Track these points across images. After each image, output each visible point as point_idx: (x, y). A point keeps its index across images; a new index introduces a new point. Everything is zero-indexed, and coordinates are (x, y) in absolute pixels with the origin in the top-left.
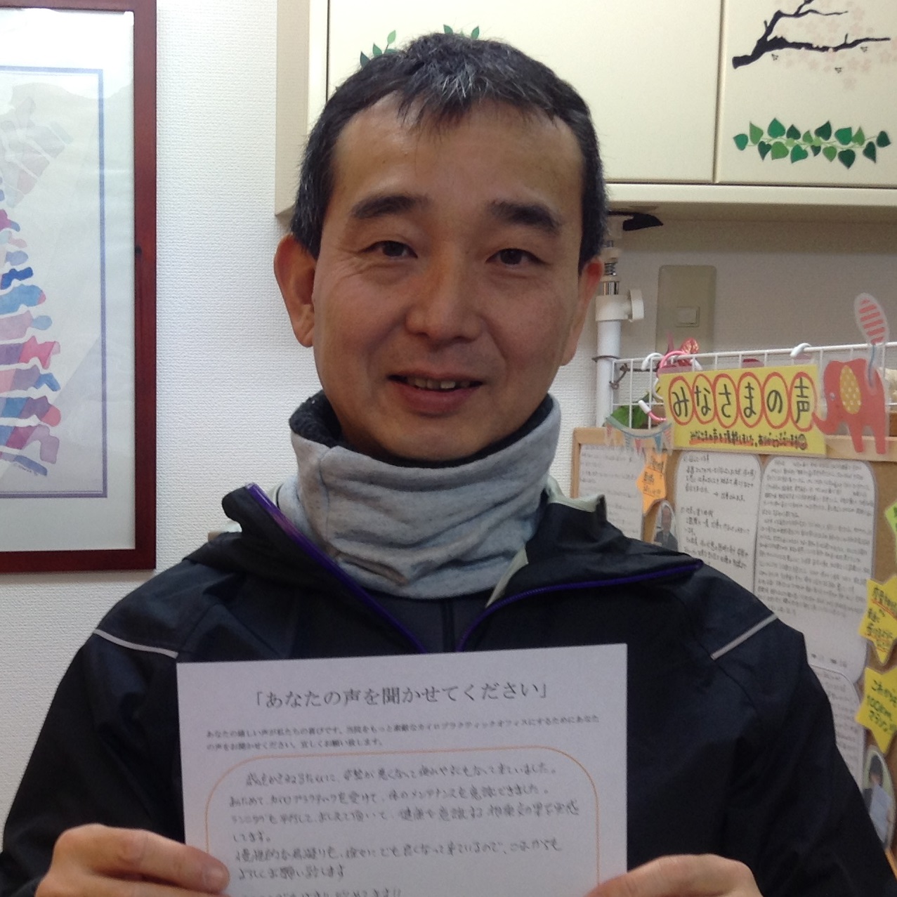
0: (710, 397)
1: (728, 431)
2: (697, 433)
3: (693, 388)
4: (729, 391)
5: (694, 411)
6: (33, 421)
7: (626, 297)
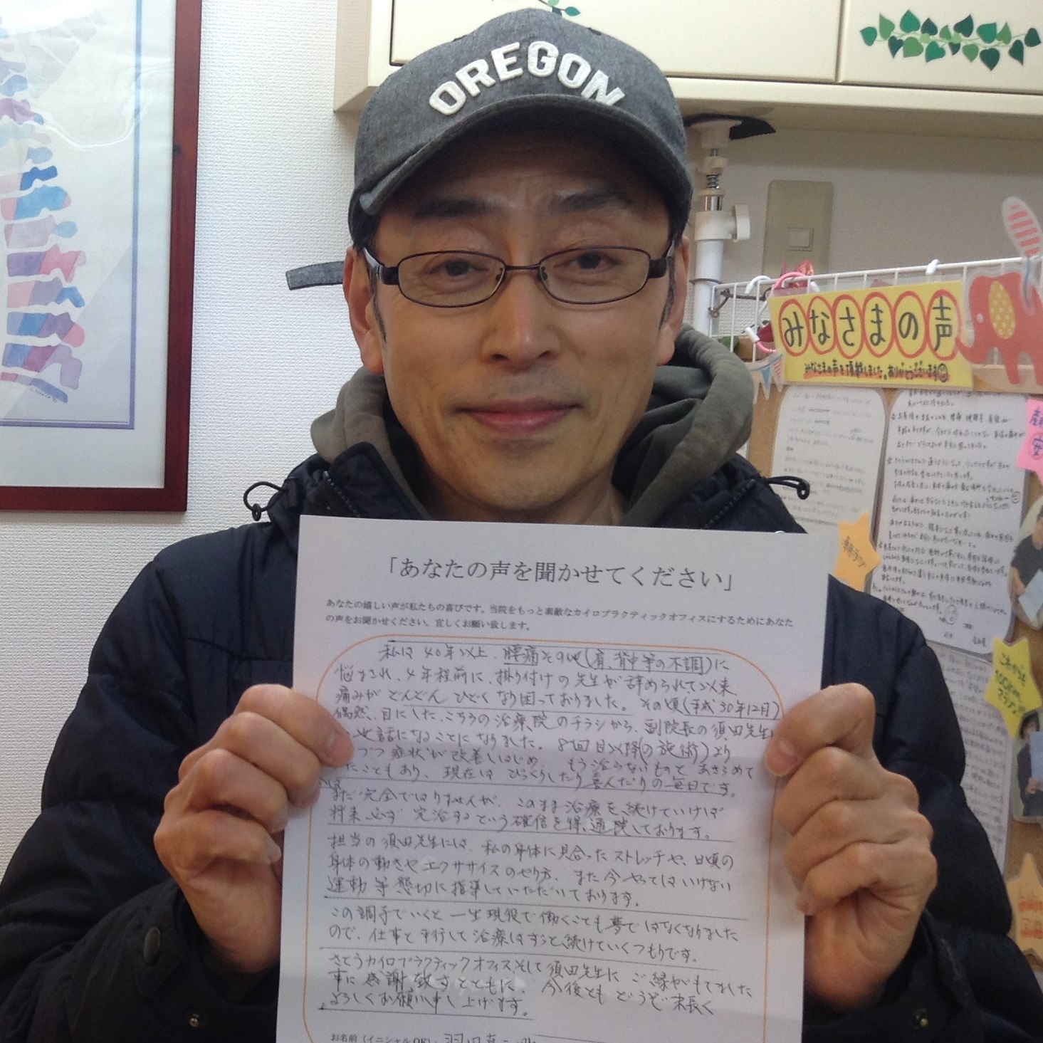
0: (829, 323)
1: (851, 362)
2: (812, 364)
3: (809, 312)
4: (852, 315)
5: (810, 339)
6: (53, 340)
7: (730, 214)
